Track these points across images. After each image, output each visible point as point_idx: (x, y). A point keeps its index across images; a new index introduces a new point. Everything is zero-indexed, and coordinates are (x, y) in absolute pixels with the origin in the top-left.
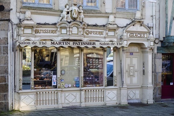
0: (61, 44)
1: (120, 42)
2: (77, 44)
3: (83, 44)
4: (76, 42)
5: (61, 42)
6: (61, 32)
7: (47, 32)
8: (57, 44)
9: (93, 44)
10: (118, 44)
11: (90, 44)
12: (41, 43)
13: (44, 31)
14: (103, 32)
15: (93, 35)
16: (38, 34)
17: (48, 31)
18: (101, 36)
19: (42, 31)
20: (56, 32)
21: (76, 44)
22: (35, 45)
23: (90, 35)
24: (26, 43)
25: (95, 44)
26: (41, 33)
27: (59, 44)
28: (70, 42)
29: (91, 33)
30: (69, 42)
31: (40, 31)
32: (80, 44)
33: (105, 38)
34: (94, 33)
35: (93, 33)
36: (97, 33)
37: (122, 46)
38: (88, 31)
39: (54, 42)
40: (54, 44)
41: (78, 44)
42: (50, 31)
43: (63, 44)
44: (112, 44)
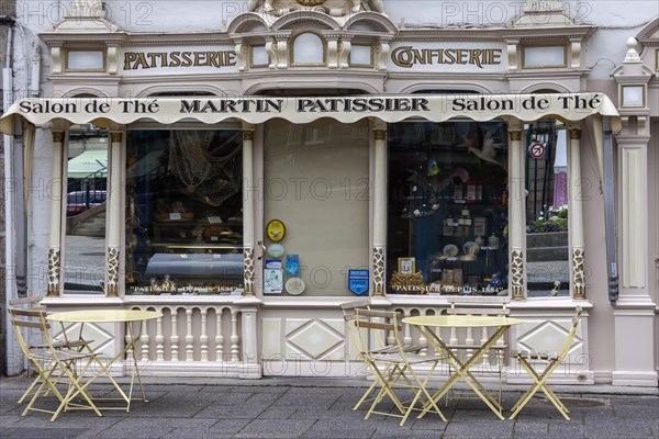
0: (232, 109)
1: (582, 96)
2: (323, 109)
3: (352, 105)
4: (314, 99)
5: (236, 100)
6: (251, 61)
7: (182, 60)
8: (214, 109)
9: (415, 107)
10: (571, 103)
11: (397, 108)
12: (131, 107)
13: (169, 60)
14: (496, 53)
15: (435, 67)
16: (141, 72)
17: (192, 57)
18: (488, 69)
19: (159, 60)
20: (231, 61)
21: (318, 109)
22: (98, 115)
23: (418, 68)
24: (57, 108)
25: (424, 108)
26: (154, 65)
27: (223, 109)
28: (280, 102)
29: (425, 58)
30: (274, 100)
31: (149, 61)
32: (340, 106)
33: (506, 79)
34: (445, 57)
35: (435, 59)
36: (464, 59)
37: (594, 111)
38: (408, 50)
39: (196, 102)
40: (196, 109)
41: (328, 106)
42: (197, 59)
43: (246, 108)
44: (529, 105)
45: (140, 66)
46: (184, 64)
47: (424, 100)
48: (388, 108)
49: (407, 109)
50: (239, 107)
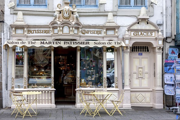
0: (51, 44)
1: (118, 42)
2: (69, 44)
3: (75, 43)
4: (67, 42)
5: (51, 41)
6: (54, 32)
7: (39, 32)
8: (47, 44)
9: (87, 44)
10: (116, 43)
11: (83, 44)
12: (30, 43)
13: (37, 32)
14: (101, 31)
15: (89, 35)
16: (31, 34)
17: (41, 31)
18: (100, 35)
19: (35, 32)
20: (49, 32)
21: (68, 44)
22: (24, 45)
23: (86, 35)
24: (15, 43)
25: (89, 44)
26: (34, 33)
27: (49, 44)
28: (60, 42)
29: (87, 32)
30: (59, 41)
31: (33, 32)
32: (72, 43)
33: (103, 37)
34: (92, 32)
35: (90, 33)
36: (95, 33)
37: (121, 45)
38: (84, 30)
39: (43, 42)
40: (43, 44)
41: (70, 43)
42: (43, 31)
43: (54, 44)
44: (108, 43)
45: (31, 33)
46: (40, 33)
47: (89, 42)
48: (82, 44)
49: (85, 44)
50: (52, 43)
